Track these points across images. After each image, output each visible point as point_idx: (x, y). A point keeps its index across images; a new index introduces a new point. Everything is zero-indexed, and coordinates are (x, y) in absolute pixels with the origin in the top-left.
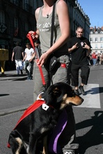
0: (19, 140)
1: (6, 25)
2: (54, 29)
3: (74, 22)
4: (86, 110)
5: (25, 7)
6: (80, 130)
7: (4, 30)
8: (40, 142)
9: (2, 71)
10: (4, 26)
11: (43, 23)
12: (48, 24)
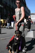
0: (10, 47)
1: (6, 12)
2: (20, 15)
3: (26, 12)
4: (29, 38)
5: (11, 7)
6: (27, 44)
7: (5, 14)
8: (16, 47)
9: (5, 26)
10: (5, 13)
11: (17, 13)
12: (18, 13)
